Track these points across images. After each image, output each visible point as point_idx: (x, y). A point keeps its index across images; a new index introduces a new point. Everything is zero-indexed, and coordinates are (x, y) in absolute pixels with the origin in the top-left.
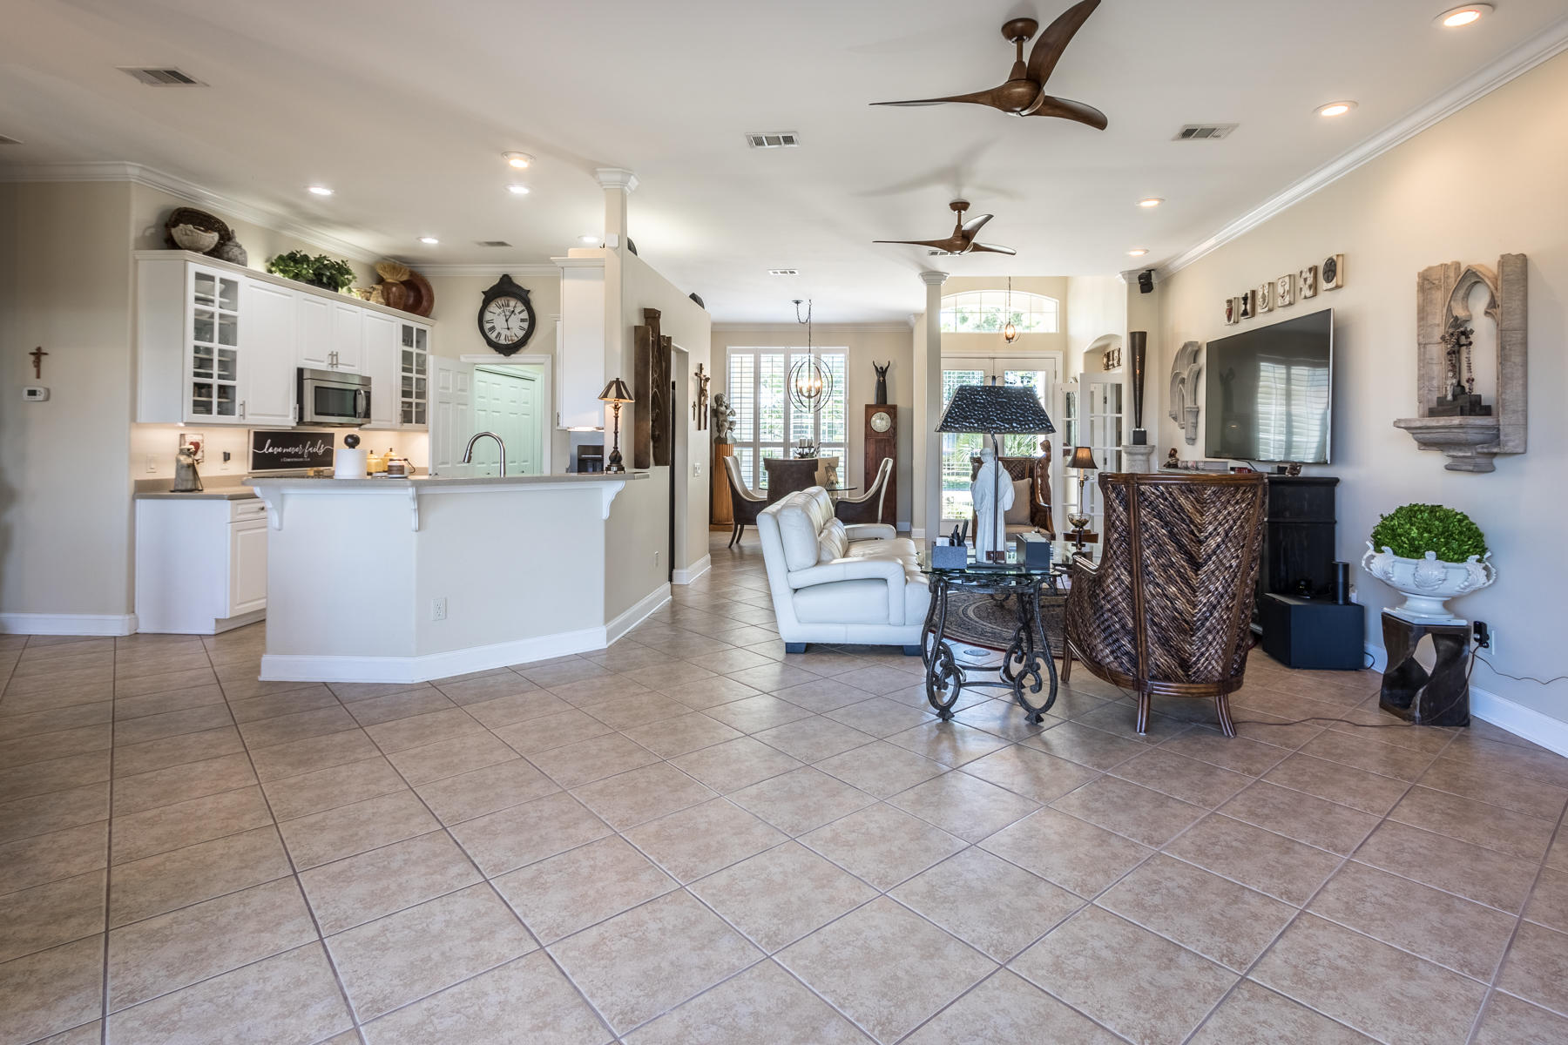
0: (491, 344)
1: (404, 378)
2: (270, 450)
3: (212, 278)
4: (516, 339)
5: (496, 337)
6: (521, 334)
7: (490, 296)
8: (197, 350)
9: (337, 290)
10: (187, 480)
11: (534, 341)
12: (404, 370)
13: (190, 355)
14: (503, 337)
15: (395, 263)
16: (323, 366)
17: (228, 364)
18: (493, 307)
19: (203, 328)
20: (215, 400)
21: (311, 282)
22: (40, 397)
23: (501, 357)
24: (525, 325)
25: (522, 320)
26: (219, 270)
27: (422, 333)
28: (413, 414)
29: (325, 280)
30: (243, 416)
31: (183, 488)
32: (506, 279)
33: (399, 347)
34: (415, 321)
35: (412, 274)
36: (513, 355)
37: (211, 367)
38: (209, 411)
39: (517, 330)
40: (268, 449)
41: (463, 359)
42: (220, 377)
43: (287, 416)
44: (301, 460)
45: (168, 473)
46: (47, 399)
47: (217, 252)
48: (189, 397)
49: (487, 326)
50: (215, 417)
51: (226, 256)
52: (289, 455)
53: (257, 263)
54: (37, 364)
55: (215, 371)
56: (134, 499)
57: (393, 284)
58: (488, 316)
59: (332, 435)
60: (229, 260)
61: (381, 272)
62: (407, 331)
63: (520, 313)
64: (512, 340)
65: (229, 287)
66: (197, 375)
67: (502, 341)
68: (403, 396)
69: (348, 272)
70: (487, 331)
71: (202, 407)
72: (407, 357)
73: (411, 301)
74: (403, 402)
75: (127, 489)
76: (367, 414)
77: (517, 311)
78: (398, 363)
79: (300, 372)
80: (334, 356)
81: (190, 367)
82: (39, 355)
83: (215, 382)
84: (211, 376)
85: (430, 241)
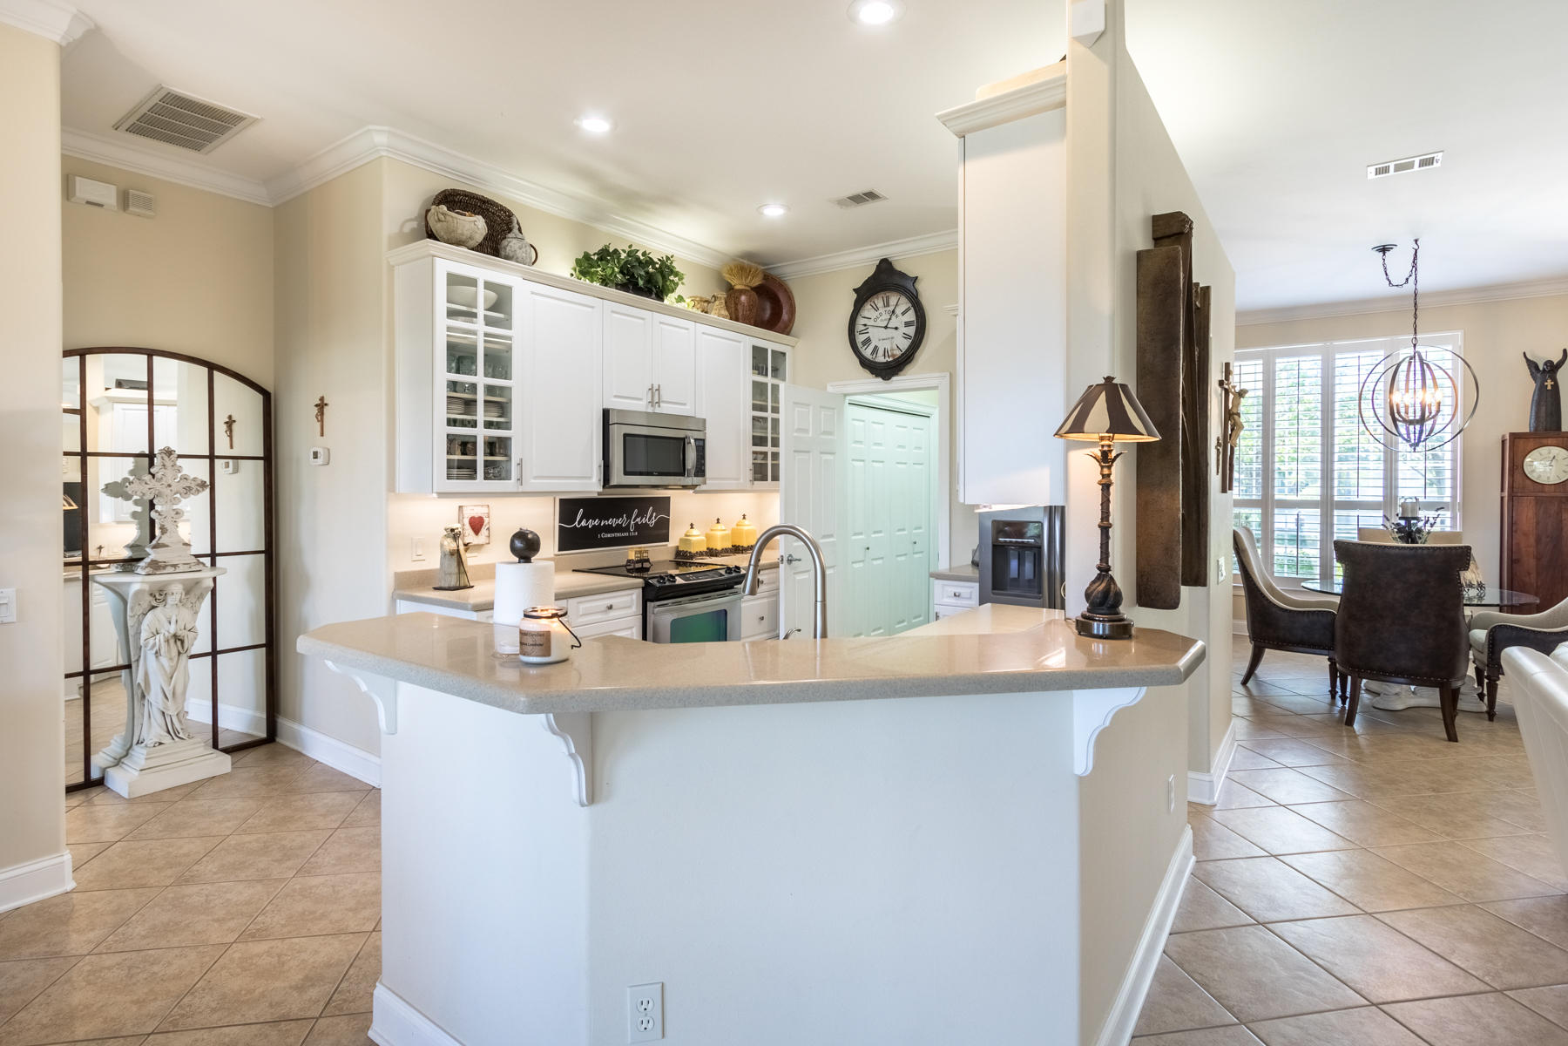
0: (866, 363)
1: (755, 419)
2: (583, 523)
3: (472, 282)
4: (898, 353)
5: (872, 354)
6: (905, 344)
7: (865, 294)
8: (453, 386)
9: (662, 300)
10: (450, 574)
11: (923, 355)
12: (755, 407)
13: (442, 393)
14: (881, 352)
15: (746, 263)
16: (641, 406)
17: (500, 405)
18: (867, 311)
19: (460, 355)
20: (481, 458)
21: (623, 287)
22: (322, 461)
23: (878, 383)
24: (911, 331)
25: (908, 324)
26: (485, 270)
27: (779, 356)
28: (764, 471)
29: (641, 282)
30: (520, 480)
31: (446, 585)
32: (885, 267)
33: (747, 376)
34: (771, 341)
35: (766, 277)
36: (894, 378)
37: (474, 413)
38: (473, 476)
39: (898, 342)
40: (580, 522)
41: (830, 389)
42: (489, 425)
43: (590, 478)
44: (626, 534)
45: (432, 561)
46: (328, 462)
47: (492, 245)
48: (441, 457)
49: (860, 338)
50: (480, 483)
51: (503, 253)
52: (609, 529)
53: (561, 263)
54: (321, 418)
55: (481, 415)
56: (394, 599)
57: (741, 292)
58: (860, 321)
59: (668, 499)
60: (507, 258)
61: (727, 277)
62: (759, 354)
63: (903, 314)
64: (893, 355)
65: (501, 295)
66: (452, 422)
67: (880, 359)
68: (754, 444)
69: (672, 272)
70: (860, 345)
71: (462, 467)
72: (759, 389)
73: (768, 314)
74: (754, 453)
75: (385, 586)
76: (700, 471)
77: (899, 311)
78: (746, 397)
79: (606, 413)
80: (655, 391)
81: (441, 412)
82: (321, 406)
83: (481, 434)
84: (474, 424)
85: (774, 212)
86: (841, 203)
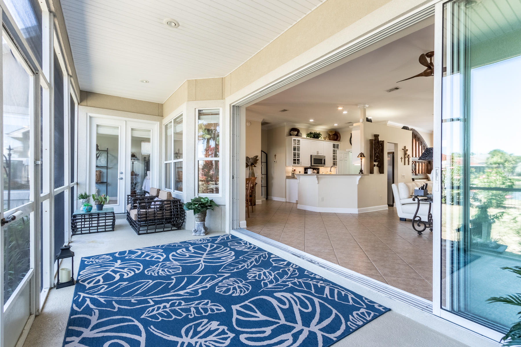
1: (333, 155)
3: (296, 140)
8: (294, 153)
9: (318, 139)
12: (333, 154)
13: (293, 154)
15: (331, 130)
16: (316, 154)
17: (299, 155)
19: (295, 149)
20: (297, 162)
21: (313, 138)
22: (275, 162)
26: (297, 138)
27: (338, 145)
28: (335, 164)
29: (316, 137)
30: (301, 164)
31: (293, 177)
33: (332, 149)
34: (336, 143)
35: (335, 132)
37: (296, 156)
38: (296, 164)
40: (307, 171)
41: (347, 150)
42: (297, 157)
43: (309, 164)
45: (290, 175)
46: (276, 163)
47: (297, 135)
48: (293, 161)
50: (296, 165)
51: (298, 135)
53: (304, 135)
54: (275, 157)
55: (297, 156)
56: (286, 179)
57: (331, 135)
59: (319, 168)
60: (299, 136)
61: (329, 133)
62: (334, 146)
65: (299, 141)
66: (294, 157)
68: (333, 160)
69: (320, 134)
71: (295, 163)
72: (334, 151)
73: (336, 138)
74: (333, 161)
75: (285, 177)
76: (324, 164)
78: (332, 152)
79: (311, 155)
80: (318, 152)
81: (293, 156)
82: (275, 155)
83: (297, 158)
84: (296, 157)
85: (336, 125)
86: (346, 123)
